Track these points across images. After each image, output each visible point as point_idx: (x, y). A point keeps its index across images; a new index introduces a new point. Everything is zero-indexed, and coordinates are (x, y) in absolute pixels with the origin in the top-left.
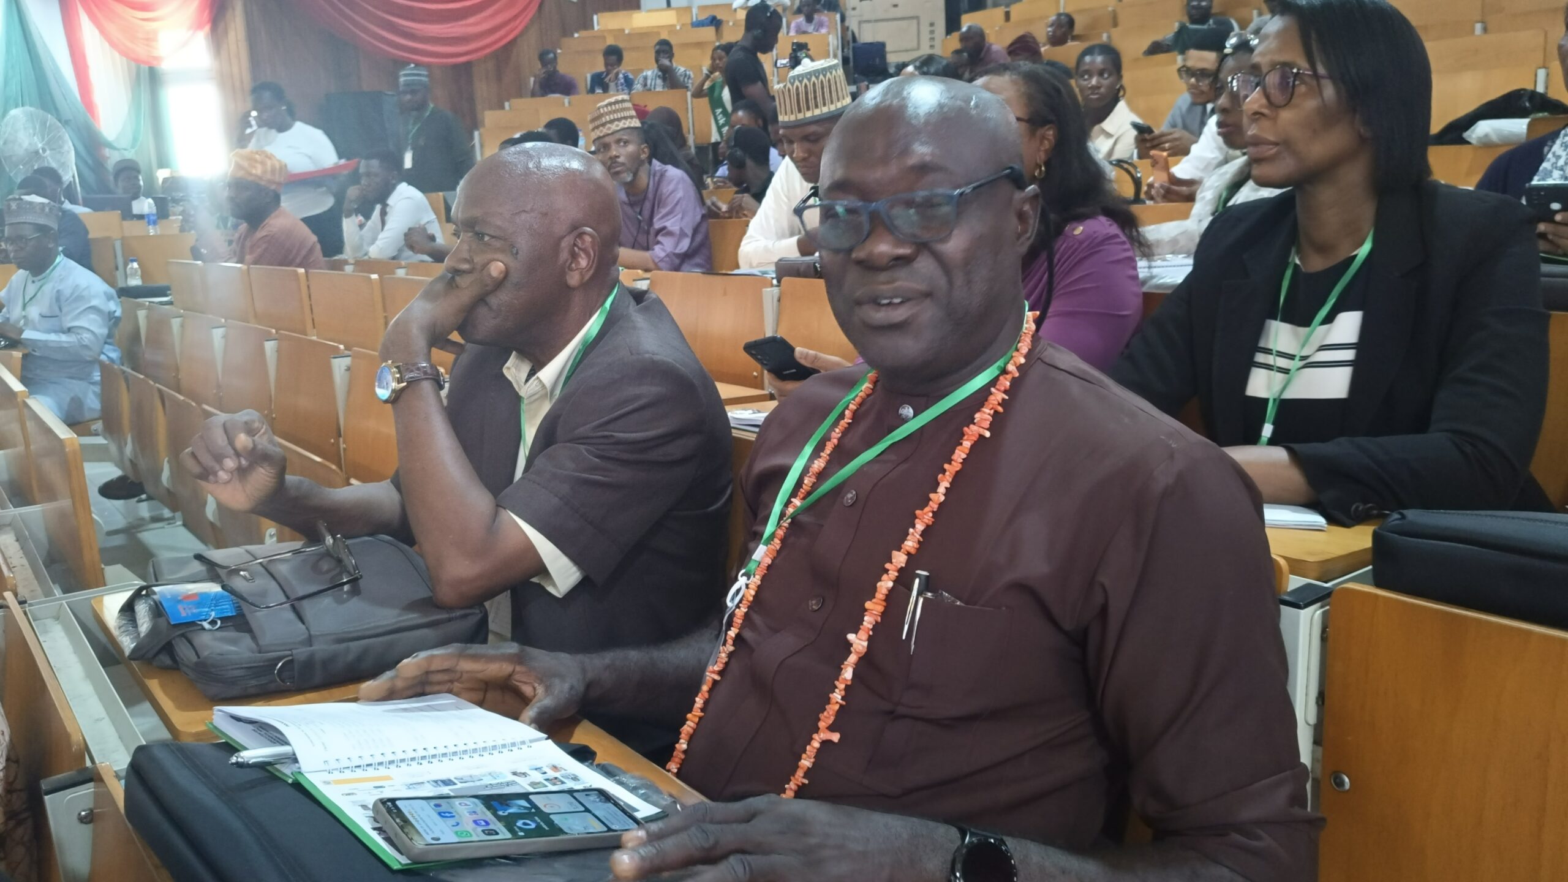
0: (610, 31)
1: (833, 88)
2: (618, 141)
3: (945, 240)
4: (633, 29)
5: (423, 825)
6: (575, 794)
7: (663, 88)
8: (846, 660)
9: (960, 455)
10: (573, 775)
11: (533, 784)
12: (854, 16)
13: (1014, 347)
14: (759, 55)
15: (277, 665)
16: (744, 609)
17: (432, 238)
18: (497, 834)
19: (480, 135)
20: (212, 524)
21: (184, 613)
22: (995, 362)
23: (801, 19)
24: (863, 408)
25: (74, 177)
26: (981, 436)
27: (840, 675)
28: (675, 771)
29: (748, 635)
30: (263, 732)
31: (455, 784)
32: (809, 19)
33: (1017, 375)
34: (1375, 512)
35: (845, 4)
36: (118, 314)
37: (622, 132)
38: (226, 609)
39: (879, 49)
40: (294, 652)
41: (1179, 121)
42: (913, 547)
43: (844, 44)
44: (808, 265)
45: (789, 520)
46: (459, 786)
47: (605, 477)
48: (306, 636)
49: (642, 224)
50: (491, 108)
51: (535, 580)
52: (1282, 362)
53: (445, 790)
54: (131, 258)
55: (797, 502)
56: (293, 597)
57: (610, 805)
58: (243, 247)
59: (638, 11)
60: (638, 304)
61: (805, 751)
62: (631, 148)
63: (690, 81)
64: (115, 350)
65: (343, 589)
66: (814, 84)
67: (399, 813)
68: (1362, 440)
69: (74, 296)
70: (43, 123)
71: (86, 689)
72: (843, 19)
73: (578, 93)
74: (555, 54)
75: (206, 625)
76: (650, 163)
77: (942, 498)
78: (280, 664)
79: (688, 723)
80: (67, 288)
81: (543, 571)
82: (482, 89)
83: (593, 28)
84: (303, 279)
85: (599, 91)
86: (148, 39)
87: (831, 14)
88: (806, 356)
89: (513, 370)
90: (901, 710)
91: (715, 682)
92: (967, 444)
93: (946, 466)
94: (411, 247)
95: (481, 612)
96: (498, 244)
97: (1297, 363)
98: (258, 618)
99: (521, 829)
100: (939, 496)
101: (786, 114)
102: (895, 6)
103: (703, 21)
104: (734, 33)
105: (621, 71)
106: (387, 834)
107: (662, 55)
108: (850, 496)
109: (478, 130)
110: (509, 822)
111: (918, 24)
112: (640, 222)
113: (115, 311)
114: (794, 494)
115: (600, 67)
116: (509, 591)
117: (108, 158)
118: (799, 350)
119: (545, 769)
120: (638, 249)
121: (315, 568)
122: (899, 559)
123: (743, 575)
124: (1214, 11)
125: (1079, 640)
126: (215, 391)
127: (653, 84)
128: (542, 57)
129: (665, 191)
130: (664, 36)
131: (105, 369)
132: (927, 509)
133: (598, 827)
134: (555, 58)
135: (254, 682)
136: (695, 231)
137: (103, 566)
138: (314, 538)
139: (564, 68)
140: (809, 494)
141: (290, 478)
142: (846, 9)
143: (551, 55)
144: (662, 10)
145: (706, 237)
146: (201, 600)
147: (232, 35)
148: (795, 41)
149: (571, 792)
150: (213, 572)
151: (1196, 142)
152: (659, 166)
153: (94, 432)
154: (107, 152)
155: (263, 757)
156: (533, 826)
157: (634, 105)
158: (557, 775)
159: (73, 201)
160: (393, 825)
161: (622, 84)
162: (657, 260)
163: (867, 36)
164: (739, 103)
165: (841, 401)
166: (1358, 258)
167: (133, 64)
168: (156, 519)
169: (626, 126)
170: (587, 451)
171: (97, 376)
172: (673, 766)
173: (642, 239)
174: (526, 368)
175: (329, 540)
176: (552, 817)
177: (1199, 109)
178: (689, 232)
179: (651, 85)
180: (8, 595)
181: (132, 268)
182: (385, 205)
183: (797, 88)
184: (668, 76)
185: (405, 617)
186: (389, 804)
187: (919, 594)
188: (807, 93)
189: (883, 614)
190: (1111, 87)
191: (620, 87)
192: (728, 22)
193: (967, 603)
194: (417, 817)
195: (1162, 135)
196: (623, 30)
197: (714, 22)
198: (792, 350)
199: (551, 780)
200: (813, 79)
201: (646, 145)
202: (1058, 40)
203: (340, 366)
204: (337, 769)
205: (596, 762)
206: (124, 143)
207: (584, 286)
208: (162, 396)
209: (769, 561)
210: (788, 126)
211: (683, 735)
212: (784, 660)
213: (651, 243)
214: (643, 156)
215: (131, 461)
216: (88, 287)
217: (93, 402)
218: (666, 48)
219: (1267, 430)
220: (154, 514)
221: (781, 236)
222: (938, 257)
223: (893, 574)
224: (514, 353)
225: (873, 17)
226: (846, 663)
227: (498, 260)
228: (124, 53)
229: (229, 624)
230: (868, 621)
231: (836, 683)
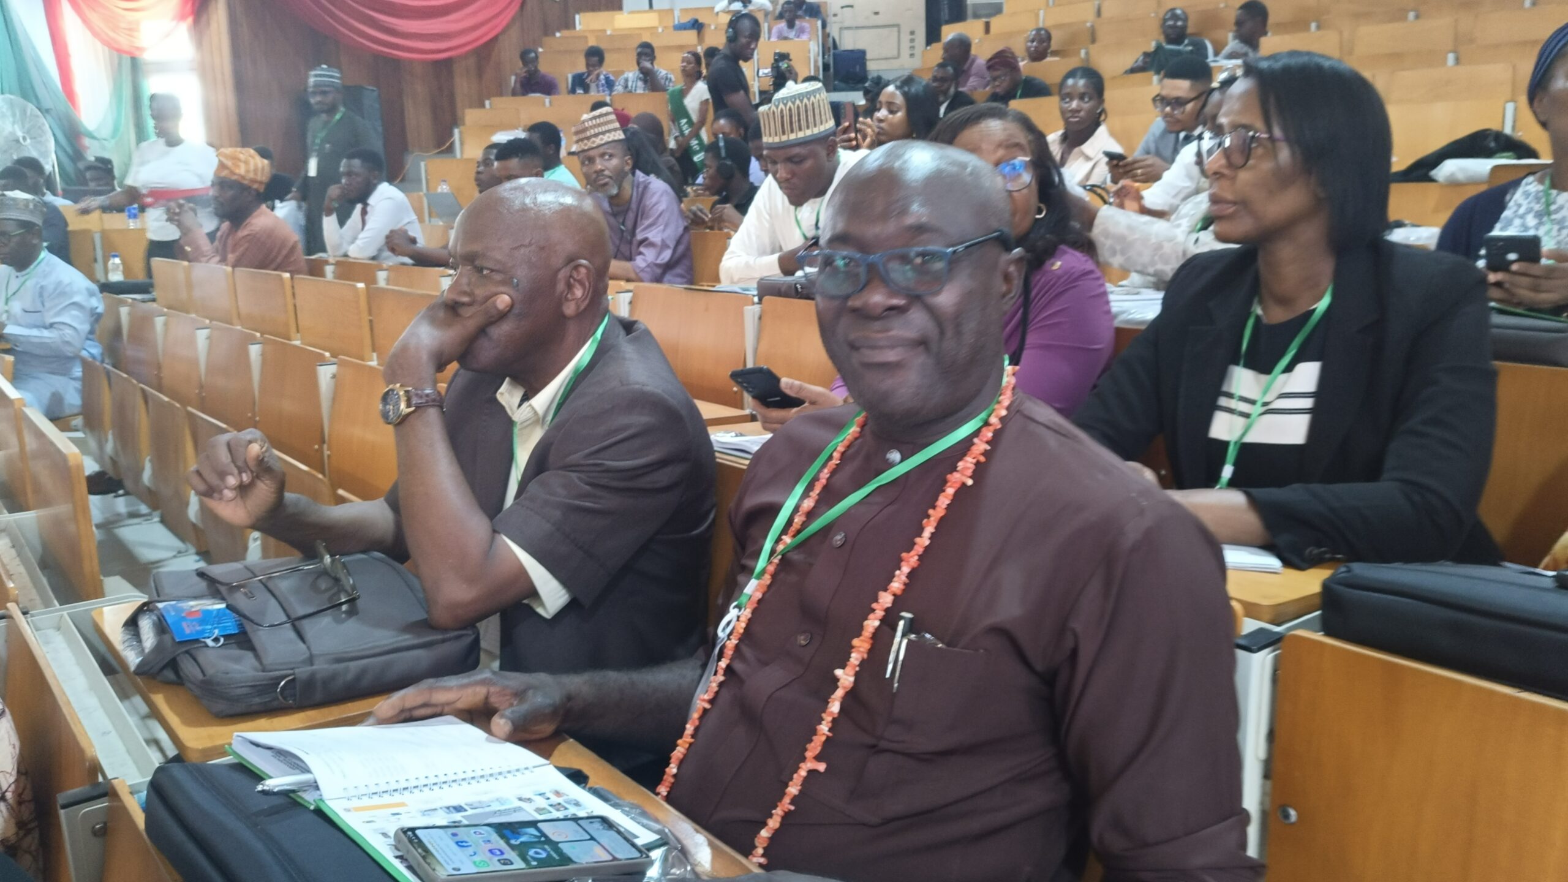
0: (593, 31)
1: (817, 111)
2: (602, 155)
3: (937, 293)
4: (614, 30)
5: (444, 855)
6: (580, 822)
7: (644, 90)
8: (833, 693)
9: (944, 501)
10: (575, 800)
11: (539, 810)
12: (835, 23)
13: (995, 401)
14: (741, 63)
15: (279, 683)
16: (734, 641)
17: (413, 241)
18: (512, 863)
19: (461, 133)
20: (194, 525)
21: (188, 630)
22: (978, 415)
23: (783, 25)
24: (851, 451)
25: (53, 167)
26: (964, 484)
27: (827, 708)
28: (665, 794)
29: (738, 666)
30: (282, 758)
31: (466, 810)
32: (791, 25)
33: (999, 426)
34: (1328, 556)
35: (826, 11)
36: (100, 309)
37: (606, 146)
38: (230, 626)
39: (859, 57)
40: (297, 671)
41: (1152, 147)
42: (898, 588)
43: (825, 50)
44: (790, 286)
45: (780, 557)
46: (470, 812)
47: (595, 503)
48: (307, 655)
49: (625, 234)
50: (471, 107)
51: (525, 601)
52: (1243, 407)
53: (457, 817)
54: (113, 253)
55: (787, 539)
56: (293, 616)
57: (613, 833)
58: (225, 246)
59: (619, 12)
60: (628, 334)
61: (791, 779)
62: (615, 162)
63: (671, 84)
64: (95, 346)
65: (341, 609)
66: (798, 107)
67: (421, 844)
68: (1317, 487)
69: (57, 292)
70: (24, 112)
71: (92, 701)
72: (824, 26)
73: (559, 94)
74: (536, 52)
75: (210, 642)
76: (633, 174)
77: (927, 542)
78: (283, 683)
79: (678, 748)
80: (49, 282)
81: (534, 593)
82: (463, 86)
83: (574, 27)
84: (288, 284)
85: (580, 91)
86: (130, 30)
87: (813, 20)
88: (791, 387)
89: (507, 395)
90: (883, 744)
91: (705, 711)
92: (950, 491)
93: (931, 512)
94: (393, 250)
95: (474, 634)
96: (498, 277)
97: (1258, 409)
98: (262, 637)
99: (535, 859)
100: (924, 540)
101: (770, 135)
102: (877, 13)
103: (684, 24)
104: (717, 38)
105: (602, 72)
106: (409, 862)
107: (643, 58)
108: (838, 538)
109: (457, 128)
110: (522, 851)
111: (899, 32)
112: (622, 231)
113: (97, 308)
114: (784, 531)
115: (581, 67)
116: (498, 614)
117: (88, 148)
118: (785, 381)
119: (548, 795)
120: (620, 259)
121: (314, 587)
122: (886, 599)
123: (735, 607)
124: (1190, 30)
125: (1049, 679)
126: (197, 391)
127: (634, 86)
128: (524, 56)
129: (648, 203)
130: (646, 38)
131: (85, 364)
132: (912, 553)
133: (606, 857)
134: (537, 57)
135: (257, 700)
136: (678, 243)
137: (102, 578)
138: (310, 554)
139: (544, 68)
140: (799, 532)
141: (289, 496)
142: (827, 16)
143: (533, 55)
144: (645, 12)
145: (688, 249)
146: (206, 617)
147: (214, 25)
148: (777, 51)
149: (576, 819)
150: (214, 587)
151: (1168, 169)
152: (643, 177)
153: (74, 428)
154: (87, 142)
155: (287, 785)
156: (544, 855)
157: (615, 109)
158: (560, 800)
159: (55, 194)
160: (416, 854)
161: (603, 85)
162: (638, 271)
163: (848, 42)
164: (720, 112)
165: (830, 443)
166: (1318, 311)
167: (115, 53)
168: (133, 515)
169: (610, 140)
170: (580, 479)
171: (78, 371)
172: (663, 790)
173: (624, 248)
174: (518, 394)
175: (327, 559)
176: (560, 845)
177: (1172, 136)
178: (672, 245)
179: (632, 87)
180: (11, 606)
181: (114, 264)
182: (366, 205)
183: (782, 111)
184: (649, 79)
185: (400, 638)
186: (410, 833)
187: (904, 635)
188: (791, 116)
189: (870, 651)
190: (1090, 112)
191: (601, 89)
192: (710, 25)
193: (948, 644)
194: (436, 847)
195: (1135, 162)
196: (605, 31)
197: (696, 26)
198: (778, 380)
199: (555, 806)
200: (798, 102)
201: (629, 157)
202: (1038, 56)
203: (326, 374)
204: (355, 796)
205: (588, 786)
206: (105, 132)
207: (580, 315)
208: (145, 396)
209: (759, 595)
210: (772, 147)
211: (672, 760)
212: (772, 694)
213: (633, 251)
214: (627, 168)
215: (111, 458)
216: (70, 284)
217: (73, 399)
218: (648, 50)
219: (1227, 471)
220: (131, 509)
221: (762, 253)
222: (931, 310)
223: (880, 613)
224: (507, 379)
225: (855, 24)
226: (833, 697)
227: (505, 293)
228: (108, 43)
229: (230, 642)
230: (855, 658)
231: (824, 715)
